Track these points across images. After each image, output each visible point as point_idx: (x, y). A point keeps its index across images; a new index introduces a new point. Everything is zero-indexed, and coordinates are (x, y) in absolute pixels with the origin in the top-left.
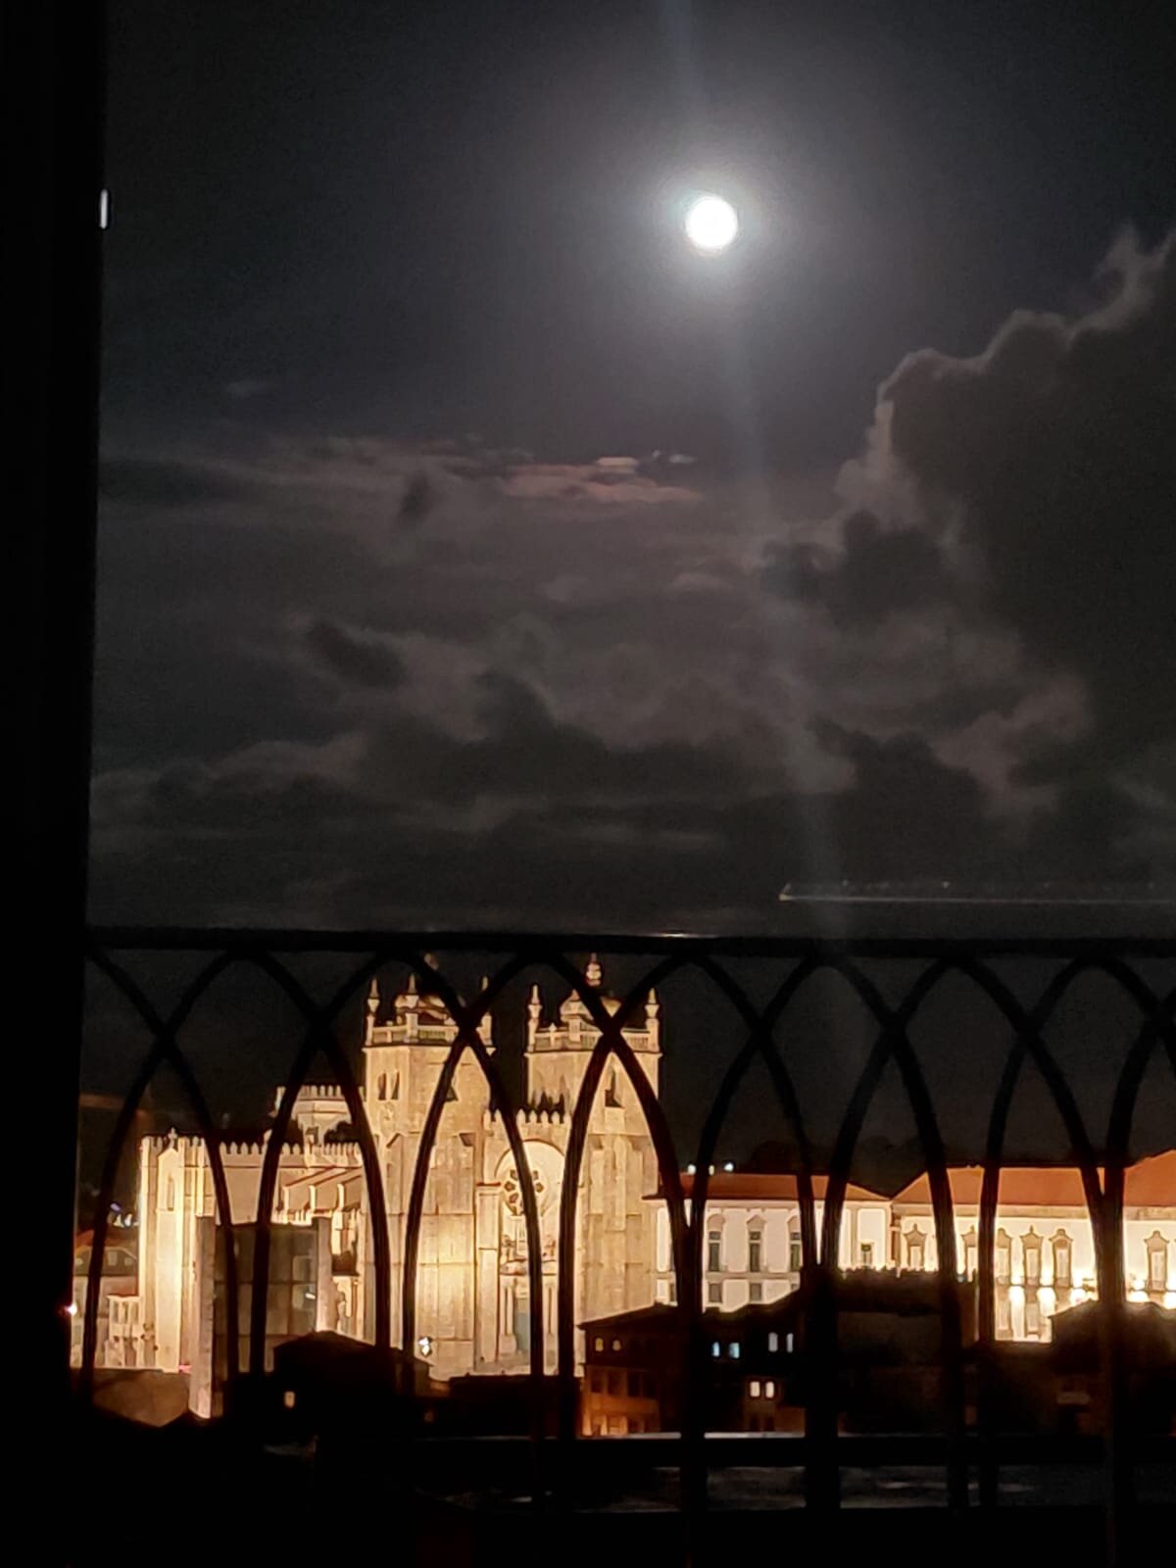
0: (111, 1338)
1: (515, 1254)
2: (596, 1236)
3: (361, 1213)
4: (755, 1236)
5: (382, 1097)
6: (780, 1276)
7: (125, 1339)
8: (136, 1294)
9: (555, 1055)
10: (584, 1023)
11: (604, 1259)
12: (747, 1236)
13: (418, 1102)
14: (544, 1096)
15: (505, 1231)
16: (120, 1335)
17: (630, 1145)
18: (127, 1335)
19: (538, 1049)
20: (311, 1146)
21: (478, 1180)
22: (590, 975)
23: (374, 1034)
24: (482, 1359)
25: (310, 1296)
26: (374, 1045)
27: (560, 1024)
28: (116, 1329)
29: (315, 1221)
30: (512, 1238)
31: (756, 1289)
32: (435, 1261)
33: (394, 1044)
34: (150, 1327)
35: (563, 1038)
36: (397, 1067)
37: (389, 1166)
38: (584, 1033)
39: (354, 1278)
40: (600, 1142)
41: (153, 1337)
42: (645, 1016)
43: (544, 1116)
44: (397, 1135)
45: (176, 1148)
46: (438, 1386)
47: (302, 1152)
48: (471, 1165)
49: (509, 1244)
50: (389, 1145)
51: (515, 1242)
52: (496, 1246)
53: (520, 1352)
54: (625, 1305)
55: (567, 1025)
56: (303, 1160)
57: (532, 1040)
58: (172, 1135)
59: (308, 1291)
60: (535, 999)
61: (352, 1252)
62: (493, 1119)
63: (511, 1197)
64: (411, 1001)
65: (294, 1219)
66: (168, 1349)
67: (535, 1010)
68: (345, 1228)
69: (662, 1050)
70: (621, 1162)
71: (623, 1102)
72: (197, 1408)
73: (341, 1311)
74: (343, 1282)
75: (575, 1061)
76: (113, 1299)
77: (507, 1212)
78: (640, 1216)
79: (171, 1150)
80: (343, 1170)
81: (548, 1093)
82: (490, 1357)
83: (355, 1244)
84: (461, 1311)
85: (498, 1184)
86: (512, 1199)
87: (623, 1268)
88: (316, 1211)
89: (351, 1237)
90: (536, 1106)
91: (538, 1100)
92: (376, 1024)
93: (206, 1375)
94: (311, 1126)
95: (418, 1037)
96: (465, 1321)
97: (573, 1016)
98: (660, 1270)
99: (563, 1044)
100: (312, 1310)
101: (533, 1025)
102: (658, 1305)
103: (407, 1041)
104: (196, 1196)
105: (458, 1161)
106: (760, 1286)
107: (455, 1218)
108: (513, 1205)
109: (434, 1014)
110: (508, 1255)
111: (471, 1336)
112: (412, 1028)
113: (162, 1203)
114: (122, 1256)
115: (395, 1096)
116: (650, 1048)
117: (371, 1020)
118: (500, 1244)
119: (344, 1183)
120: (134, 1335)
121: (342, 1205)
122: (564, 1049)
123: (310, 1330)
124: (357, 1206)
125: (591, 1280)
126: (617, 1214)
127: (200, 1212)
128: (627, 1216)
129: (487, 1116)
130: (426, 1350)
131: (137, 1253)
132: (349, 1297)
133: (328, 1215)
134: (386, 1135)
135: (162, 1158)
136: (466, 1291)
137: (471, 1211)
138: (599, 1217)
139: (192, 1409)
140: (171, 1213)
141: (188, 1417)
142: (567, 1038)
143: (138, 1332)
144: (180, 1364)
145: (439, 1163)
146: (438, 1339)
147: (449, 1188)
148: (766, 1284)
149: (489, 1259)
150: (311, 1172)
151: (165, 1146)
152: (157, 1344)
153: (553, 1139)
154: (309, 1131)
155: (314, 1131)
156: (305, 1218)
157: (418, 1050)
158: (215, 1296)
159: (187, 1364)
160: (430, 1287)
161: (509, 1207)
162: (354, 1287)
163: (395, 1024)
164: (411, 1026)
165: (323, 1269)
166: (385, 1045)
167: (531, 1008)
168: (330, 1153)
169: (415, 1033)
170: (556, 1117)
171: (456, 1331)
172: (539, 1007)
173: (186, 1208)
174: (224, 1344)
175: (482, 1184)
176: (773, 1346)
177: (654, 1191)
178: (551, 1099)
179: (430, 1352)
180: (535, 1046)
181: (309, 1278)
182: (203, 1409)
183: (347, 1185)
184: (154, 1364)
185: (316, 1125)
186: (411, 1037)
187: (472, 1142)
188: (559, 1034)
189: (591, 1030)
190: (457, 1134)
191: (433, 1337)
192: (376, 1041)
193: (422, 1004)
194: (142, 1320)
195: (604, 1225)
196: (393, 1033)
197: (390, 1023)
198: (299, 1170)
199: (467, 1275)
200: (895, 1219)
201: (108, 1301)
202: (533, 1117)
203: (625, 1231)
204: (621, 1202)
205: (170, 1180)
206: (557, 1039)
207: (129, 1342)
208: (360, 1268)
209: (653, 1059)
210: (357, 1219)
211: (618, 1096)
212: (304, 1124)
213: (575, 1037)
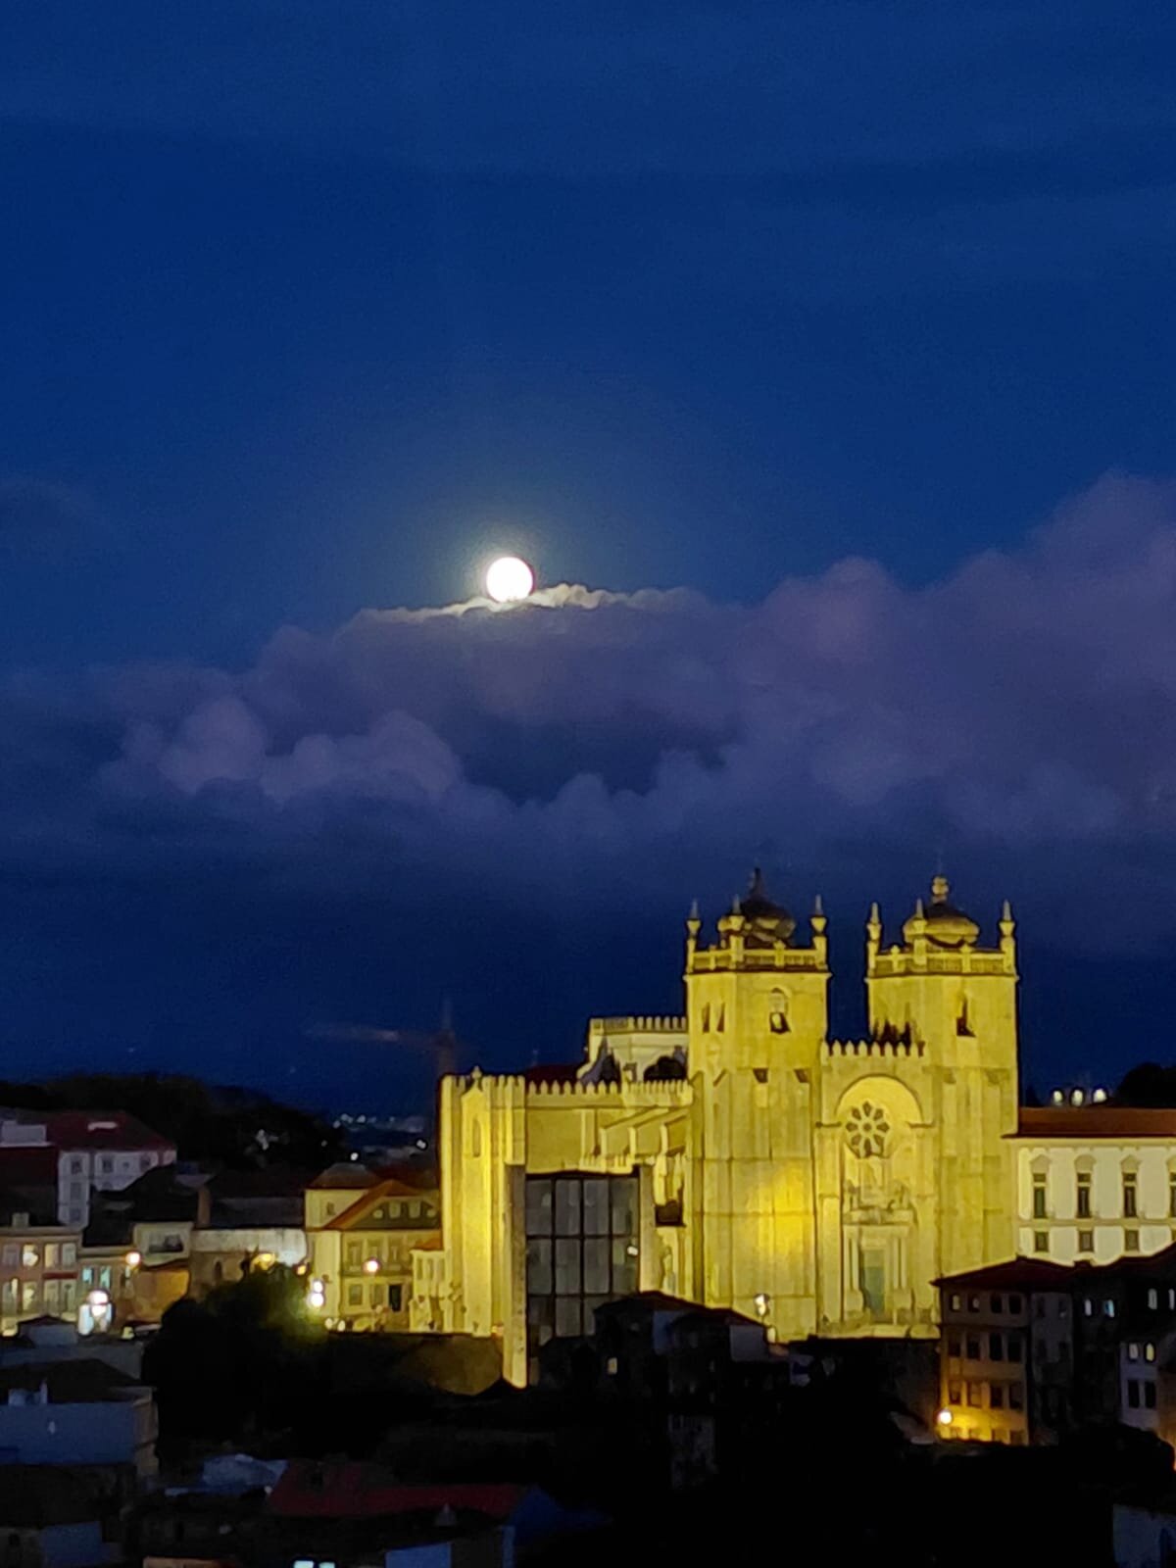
0: (416, 1295)
1: (859, 1200)
2: (950, 1182)
3: (687, 1159)
4: (1130, 1177)
5: (706, 1028)
6: (1160, 1222)
7: (431, 1299)
8: (441, 1248)
9: (898, 980)
10: (930, 944)
11: (960, 1205)
12: (1120, 1178)
13: (746, 1034)
14: (887, 1027)
15: (848, 1176)
16: (425, 1292)
17: (986, 1078)
18: (433, 1294)
19: (880, 973)
20: (629, 1083)
21: (816, 1120)
22: (936, 890)
23: (695, 959)
24: (825, 1319)
25: (632, 1251)
26: (696, 972)
27: (905, 946)
28: (421, 1287)
29: (636, 1169)
30: (856, 1184)
31: (1132, 1238)
32: (770, 1211)
33: (718, 970)
34: (457, 1286)
35: (907, 960)
36: (723, 997)
37: (716, 1107)
38: (931, 956)
39: (681, 1229)
40: (951, 1075)
41: (461, 1297)
42: (1000, 935)
43: (888, 1048)
44: (723, 1073)
45: (480, 1087)
46: (778, 1351)
47: (619, 1090)
48: (807, 1104)
49: (852, 1190)
50: (716, 1083)
51: (859, 1188)
52: (838, 1192)
53: (868, 1310)
54: (985, 1258)
55: (911, 946)
56: (621, 1101)
57: (872, 963)
58: (476, 1074)
59: (630, 1245)
60: (875, 918)
61: (678, 1201)
62: (831, 1052)
63: (853, 1139)
64: (736, 923)
65: (613, 1165)
66: (478, 1309)
67: (874, 932)
68: (669, 1176)
69: (1019, 973)
70: (976, 1095)
71: (976, 1033)
72: (511, 1375)
73: (667, 1267)
74: (668, 1234)
75: (922, 987)
76: (417, 1254)
77: (849, 1155)
78: (998, 1158)
79: (475, 1089)
80: (666, 1111)
81: (892, 1023)
82: (833, 1316)
83: (680, 1192)
84: (801, 1265)
85: (839, 1125)
86: (855, 1141)
87: (981, 1216)
88: (637, 1156)
89: (677, 1185)
90: (879, 1038)
91: (881, 1029)
92: (698, 949)
93: (521, 1339)
94: (628, 1061)
95: (744, 962)
96: (806, 1279)
97: (917, 937)
98: (1022, 1215)
99: (907, 968)
100: (634, 1266)
101: (873, 948)
102: (1021, 1259)
103: (732, 967)
104: (504, 1141)
105: (792, 1099)
106: (1136, 1233)
107: (791, 1164)
108: (855, 1147)
109: (763, 937)
110: (851, 1201)
111: (812, 1290)
112: (738, 953)
113: (467, 1149)
114: (425, 1207)
115: (721, 1028)
116: (1006, 971)
117: (691, 944)
118: (842, 1190)
119: (667, 1125)
120: (441, 1295)
121: (665, 1148)
122: (908, 973)
123: (634, 1289)
124: (682, 1150)
125: (944, 1228)
126: (974, 1155)
127: (509, 1160)
128: (985, 1158)
129: (825, 1047)
130: (762, 1310)
131: (440, 1201)
132: (675, 1251)
133: (650, 1161)
134: (713, 1073)
135: (465, 1099)
136: (806, 1244)
137: (809, 1155)
138: (952, 1160)
139: (506, 1376)
140: (476, 1159)
141: (503, 1386)
142: (912, 960)
143: (444, 1291)
144: (493, 1324)
145: (772, 1102)
146: (776, 1297)
147: (784, 1132)
148: (1143, 1232)
149: (830, 1208)
150: (630, 1113)
151: (469, 1085)
152: (466, 1304)
153: (898, 1074)
154: (627, 1068)
155: (632, 1067)
156: (625, 1164)
157: (745, 977)
158: (527, 1252)
159: (500, 1325)
160: (766, 1237)
161: (852, 1150)
162: (681, 1241)
163: (719, 948)
164: (736, 950)
165: (646, 1219)
166: (706, 971)
167: (871, 928)
168: (651, 1092)
169: (741, 959)
170: (901, 1049)
171: (796, 1288)
172: (879, 927)
173: (494, 1154)
174: (540, 1305)
175: (819, 1125)
176: (1153, 1304)
177: (1014, 1129)
178: (895, 1028)
179: (767, 1312)
180: (875, 970)
181: (631, 1233)
182: (518, 1376)
183: (671, 1127)
184: (463, 1327)
185: (633, 1061)
186: (737, 963)
187: (808, 1078)
188: (902, 957)
189: (938, 952)
190: (791, 1069)
191: (771, 1294)
192: (699, 967)
193: (748, 926)
194: (449, 1277)
195: (957, 1169)
196: (717, 960)
197: (713, 947)
198: (617, 1111)
199: (806, 1227)
201: (411, 1258)
202: (876, 1048)
203: (982, 1175)
204: (977, 1141)
205: (476, 1123)
206: (900, 962)
207: (435, 1301)
208: (687, 1219)
209: (1010, 983)
210: (683, 1164)
211: (971, 1025)
212: (621, 1059)
213: (920, 959)
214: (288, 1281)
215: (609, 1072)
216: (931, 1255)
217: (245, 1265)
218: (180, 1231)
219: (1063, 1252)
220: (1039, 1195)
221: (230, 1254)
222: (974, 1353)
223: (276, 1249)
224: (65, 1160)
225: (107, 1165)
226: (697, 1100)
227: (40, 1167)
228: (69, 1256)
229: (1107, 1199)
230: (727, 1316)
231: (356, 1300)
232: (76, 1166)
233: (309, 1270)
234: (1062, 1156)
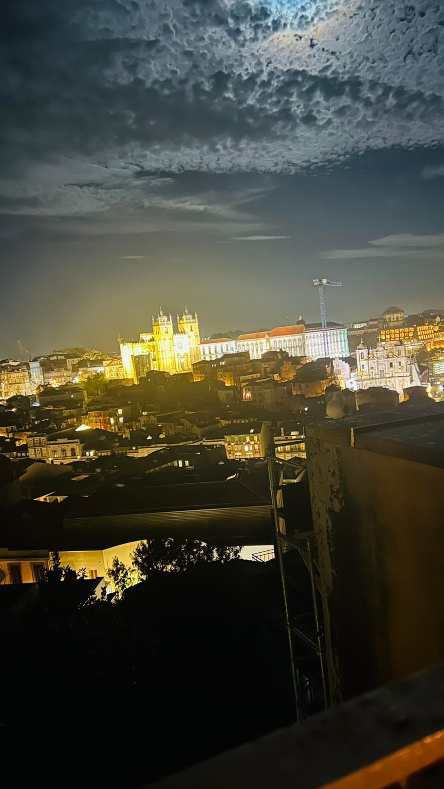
5: (157, 334)
6: (220, 353)
8: (123, 367)
9: (182, 325)
11: (193, 354)
12: (214, 348)
13: (162, 334)
16: (121, 373)
17: (195, 337)
19: (180, 324)
22: (186, 311)
23: (154, 324)
24: (177, 371)
25: (150, 365)
26: (154, 326)
27: (182, 320)
29: (149, 354)
31: (216, 356)
32: (168, 357)
36: (158, 329)
37: (159, 344)
40: (190, 337)
41: (127, 373)
42: (195, 317)
45: (126, 345)
46: (171, 376)
47: (145, 343)
48: (171, 343)
53: (182, 369)
54: (197, 361)
57: (178, 322)
58: (125, 343)
60: (178, 316)
61: (155, 358)
63: (178, 347)
64: (158, 318)
65: (145, 354)
66: (129, 375)
67: (178, 318)
70: (194, 339)
71: (193, 331)
73: (155, 366)
74: (154, 362)
75: (185, 325)
76: (120, 368)
77: (178, 349)
78: (198, 347)
80: (152, 345)
84: (173, 364)
85: (176, 345)
87: (196, 355)
88: (149, 352)
89: (155, 355)
91: (180, 331)
93: (136, 378)
97: (184, 318)
98: (202, 355)
100: (150, 367)
101: (178, 320)
102: (202, 360)
104: (130, 352)
111: (175, 368)
113: (125, 353)
114: (120, 362)
115: (159, 333)
116: (197, 322)
117: (153, 322)
118: (177, 354)
119: (152, 347)
121: (152, 351)
122: (183, 323)
123: (151, 370)
124: (155, 351)
125: (192, 357)
127: (131, 355)
128: (196, 347)
129: (173, 335)
131: (122, 361)
132: (156, 364)
133: (151, 353)
134: (158, 340)
135: (124, 346)
136: (173, 361)
137: (172, 350)
140: (126, 355)
141: (134, 384)
148: (218, 355)
150: (147, 346)
153: (183, 337)
155: (146, 340)
156: (147, 353)
157: (161, 326)
158: (135, 366)
159: (133, 376)
160: (168, 361)
165: (151, 361)
166: (156, 326)
168: (149, 343)
170: (183, 334)
171: (173, 367)
173: (129, 354)
174: (138, 373)
175: (173, 345)
177: (200, 343)
178: (182, 331)
179: (169, 371)
181: (149, 362)
182: (136, 383)
184: (128, 377)
186: (160, 324)
187: (171, 339)
189: (187, 320)
190: (169, 338)
194: (125, 371)
195: (193, 349)
196: (157, 324)
198: (145, 346)
200: (236, 343)
202: (180, 334)
203: (196, 350)
204: (195, 345)
205: (126, 350)
207: (123, 374)
208: (157, 360)
209: (197, 324)
210: (155, 353)
211: (193, 329)
212: (145, 340)
213: (185, 321)
214: (103, 374)
215: (143, 341)
216: (190, 361)
217: (96, 372)
218: (85, 369)
219: (208, 359)
220: (204, 352)
221: (93, 371)
222: (198, 374)
223: (100, 369)
224: (67, 360)
225: (73, 361)
226: (156, 344)
227: (64, 362)
228: (70, 373)
229: (213, 351)
230: (164, 372)
231: (112, 375)
232: (69, 361)
233: (105, 372)
234: (206, 346)
